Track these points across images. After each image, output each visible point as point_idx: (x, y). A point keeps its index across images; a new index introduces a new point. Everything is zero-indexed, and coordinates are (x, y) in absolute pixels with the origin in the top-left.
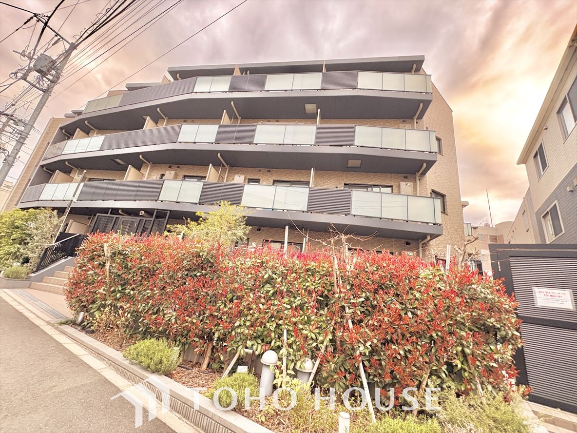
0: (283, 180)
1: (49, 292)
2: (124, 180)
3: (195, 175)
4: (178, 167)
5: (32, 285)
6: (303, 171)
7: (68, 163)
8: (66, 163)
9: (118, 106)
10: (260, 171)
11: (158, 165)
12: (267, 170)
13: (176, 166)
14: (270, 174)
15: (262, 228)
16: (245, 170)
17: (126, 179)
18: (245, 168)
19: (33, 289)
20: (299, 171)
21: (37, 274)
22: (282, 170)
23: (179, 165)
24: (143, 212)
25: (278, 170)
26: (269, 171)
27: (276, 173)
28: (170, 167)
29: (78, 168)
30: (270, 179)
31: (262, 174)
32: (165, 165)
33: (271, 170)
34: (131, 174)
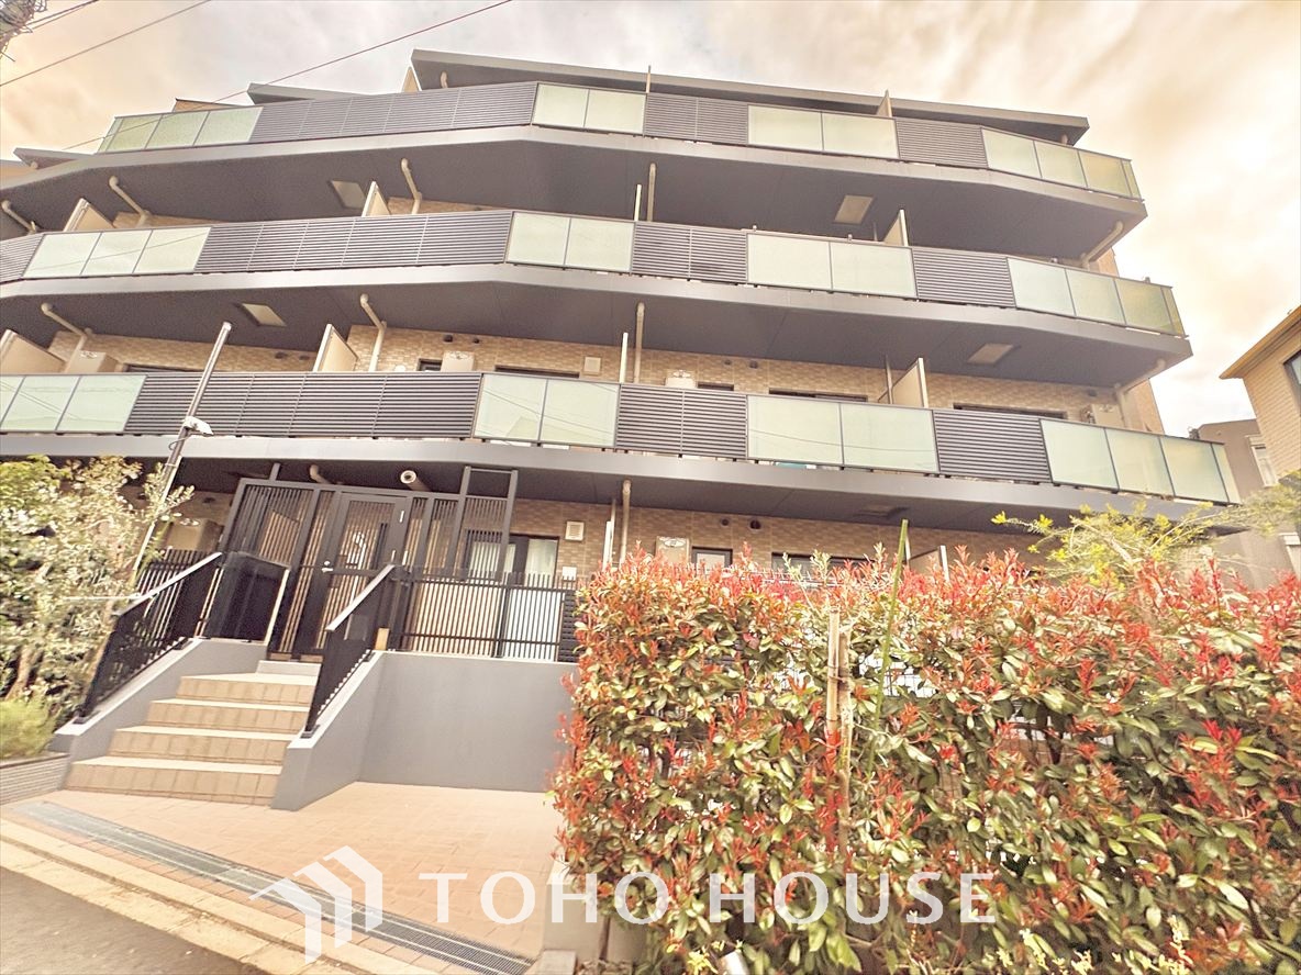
0: (795, 389)
1: (171, 794)
2: (315, 369)
3: (535, 366)
4: (477, 341)
5: (75, 772)
6: (845, 369)
7: (54, 310)
8: (45, 308)
9: (247, 140)
10: (728, 363)
11: (407, 331)
12: (748, 361)
13: (468, 337)
14: (759, 374)
15: (761, 520)
16: (683, 359)
17: (320, 368)
18: (684, 355)
19: (86, 789)
20: (833, 367)
21: (91, 722)
22: (789, 364)
23: (479, 337)
24: (414, 475)
25: (778, 363)
26: (755, 366)
27: (772, 370)
28: (449, 339)
29: (83, 330)
30: (760, 385)
31: (737, 371)
32: (431, 334)
33: (759, 361)
34: (332, 354)
